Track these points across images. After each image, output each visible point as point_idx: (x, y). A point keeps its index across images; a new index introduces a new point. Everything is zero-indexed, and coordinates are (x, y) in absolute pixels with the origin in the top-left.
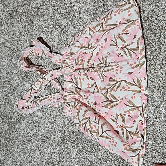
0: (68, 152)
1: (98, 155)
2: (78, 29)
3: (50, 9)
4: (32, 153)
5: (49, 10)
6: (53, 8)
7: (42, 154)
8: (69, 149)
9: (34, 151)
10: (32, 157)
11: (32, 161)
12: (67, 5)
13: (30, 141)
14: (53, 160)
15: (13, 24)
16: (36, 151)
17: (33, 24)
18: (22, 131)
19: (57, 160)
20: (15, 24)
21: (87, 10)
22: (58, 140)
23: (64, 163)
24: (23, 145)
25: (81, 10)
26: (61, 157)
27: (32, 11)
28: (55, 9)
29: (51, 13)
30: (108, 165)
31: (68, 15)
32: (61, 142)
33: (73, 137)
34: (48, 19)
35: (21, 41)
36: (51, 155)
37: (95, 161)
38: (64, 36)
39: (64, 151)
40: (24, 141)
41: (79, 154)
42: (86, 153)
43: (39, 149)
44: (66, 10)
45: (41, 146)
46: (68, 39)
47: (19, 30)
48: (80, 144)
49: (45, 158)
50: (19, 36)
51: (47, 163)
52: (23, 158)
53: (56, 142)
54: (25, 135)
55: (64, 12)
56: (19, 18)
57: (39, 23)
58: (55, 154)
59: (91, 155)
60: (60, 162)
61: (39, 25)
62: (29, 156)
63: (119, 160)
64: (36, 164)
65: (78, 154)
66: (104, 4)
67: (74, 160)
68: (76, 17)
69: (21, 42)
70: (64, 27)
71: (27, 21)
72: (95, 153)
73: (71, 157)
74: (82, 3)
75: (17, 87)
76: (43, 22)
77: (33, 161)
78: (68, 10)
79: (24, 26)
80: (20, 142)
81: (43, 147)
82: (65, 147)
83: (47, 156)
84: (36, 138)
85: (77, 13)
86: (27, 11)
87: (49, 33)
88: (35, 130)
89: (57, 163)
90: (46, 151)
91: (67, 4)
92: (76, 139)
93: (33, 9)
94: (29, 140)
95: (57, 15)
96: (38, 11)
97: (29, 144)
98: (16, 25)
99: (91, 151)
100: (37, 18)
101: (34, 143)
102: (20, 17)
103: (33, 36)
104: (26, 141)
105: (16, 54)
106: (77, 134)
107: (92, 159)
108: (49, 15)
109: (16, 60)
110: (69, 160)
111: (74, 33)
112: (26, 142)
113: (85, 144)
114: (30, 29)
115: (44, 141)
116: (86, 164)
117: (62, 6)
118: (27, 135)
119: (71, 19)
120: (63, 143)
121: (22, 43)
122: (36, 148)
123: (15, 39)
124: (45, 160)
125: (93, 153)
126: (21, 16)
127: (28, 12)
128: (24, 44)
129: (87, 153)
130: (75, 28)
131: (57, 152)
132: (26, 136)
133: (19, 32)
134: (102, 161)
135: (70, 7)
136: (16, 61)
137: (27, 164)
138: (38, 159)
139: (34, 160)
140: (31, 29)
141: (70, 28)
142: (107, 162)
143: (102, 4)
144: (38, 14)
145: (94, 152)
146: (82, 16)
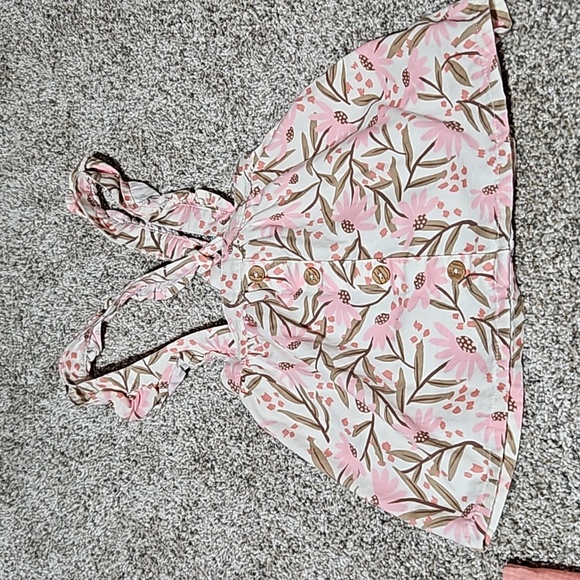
0: (216, 501)
1: (317, 520)
2: (286, 96)
3: (194, 17)
4: (89, 496)
5: (191, 21)
6: (204, 13)
7: (124, 500)
8: (220, 494)
9: (96, 490)
10: (86, 509)
11: (86, 522)
12: (255, 10)
13: (87, 455)
14: (162, 524)
15: (58, 54)
16: (104, 491)
17: (129, 61)
18: (59, 419)
19: (174, 526)
20: (66, 54)
21: (324, 34)
22: (183, 461)
23: (197, 537)
24: (60, 468)
25: (303, 33)
26: (189, 516)
27: (132, 18)
28: (211, 21)
29: (196, 32)
30: (347, 555)
31: (257, 45)
32: (193, 468)
33: (238, 455)
34: (185, 50)
35: (83, 114)
36: (155, 508)
37: (304, 538)
38: (235, 113)
39: (202, 499)
40: (63, 453)
41: (252, 513)
42: (276, 509)
43: (113, 484)
44: (250, 28)
45: (124, 476)
46: (250, 127)
47: (79, 78)
48: (258, 478)
49: (133, 517)
50: (75, 98)
51: (137, 534)
52: (57, 510)
53: (178, 467)
54: (69, 435)
55: (244, 33)
56: (81, 36)
57: (151, 60)
58: (170, 506)
59: (295, 517)
60: (184, 534)
61: (152, 67)
62: (76, 506)
63: (386, 543)
64: (99, 534)
65: (248, 510)
66: (386, 22)
67: (232, 529)
68: (285, 55)
69: (83, 117)
70: (238, 82)
71: (108, 49)
72: (308, 512)
73: (223, 521)
74: (311, 9)
75: (55, 269)
76: (165, 59)
77: (89, 524)
78: (258, 26)
79: (97, 64)
80: (50, 456)
81: (128, 479)
82: (206, 485)
83: (141, 511)
84: (106, 448)
85: (290, 42)
86: (113, 15)
87: (183, 98)
88: (105, 419)
89: (172, 535)
90: (138, 494)
91: (257, 8)
92: (247, 462)
93: (135, 11)
94: (82, 453)
95: (220, 40)
96: (151, 20)
97: (80, 466)
98: (70, 58)
99: (294, 505)
100: (147, 43)
101: (99, 464)
102: (87, 32)
103: (127, 102)
104: (72, 455)
105: (61, 157)
106: (251, 444)
107: (295, 531)
108: (189, 37)
109: (59, 178)
110: (216, 529)
111: (273, 108)
112: (72, 459)
113: (276, 479)
114: (118, 77)
115: (134, 461)
116: (275, 548)
117: (238, 13)
118: (78, 435)
119: (264, 61)
120: (201, 473)
121: (84, 121)
122: (105, 481)
123: (63, 104)
124: (131, 523)
125: (302, 513)
126: (90, 30)
127: (114, 19)
128: (92, 126)
129: (279, 509)
130: (277, 91)
131: (176, 499)
132: (71, 438)
133: (78, 84)
134: (330, 542)
135: (266, 18)
136: (58, 181)
137: (67, 530)
138: (107, 518)
139: (93, 521)
140: (121, 77)
141: (260, 89)
142: (345, 546)
143: (377, 21)
144: (152, 29)
145: (304, 511)
146: (303, 54)
